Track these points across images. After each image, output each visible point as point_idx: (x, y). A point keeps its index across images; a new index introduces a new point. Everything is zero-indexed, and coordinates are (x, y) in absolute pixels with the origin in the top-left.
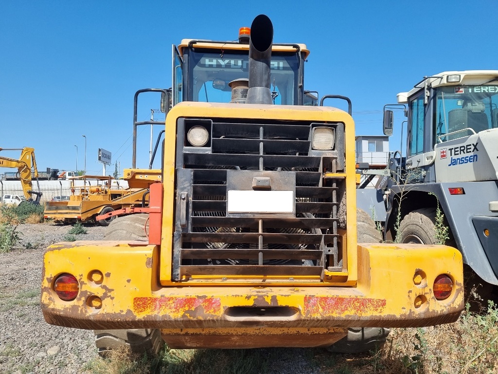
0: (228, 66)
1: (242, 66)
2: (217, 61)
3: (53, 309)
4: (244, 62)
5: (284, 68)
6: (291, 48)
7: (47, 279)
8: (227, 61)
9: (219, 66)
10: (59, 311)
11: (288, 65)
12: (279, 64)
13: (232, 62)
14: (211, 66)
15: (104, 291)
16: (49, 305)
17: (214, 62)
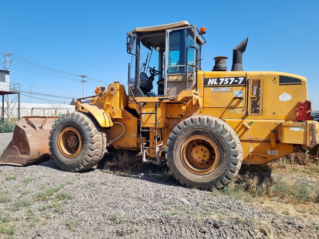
12: (198, 47)
14: (189, 39)
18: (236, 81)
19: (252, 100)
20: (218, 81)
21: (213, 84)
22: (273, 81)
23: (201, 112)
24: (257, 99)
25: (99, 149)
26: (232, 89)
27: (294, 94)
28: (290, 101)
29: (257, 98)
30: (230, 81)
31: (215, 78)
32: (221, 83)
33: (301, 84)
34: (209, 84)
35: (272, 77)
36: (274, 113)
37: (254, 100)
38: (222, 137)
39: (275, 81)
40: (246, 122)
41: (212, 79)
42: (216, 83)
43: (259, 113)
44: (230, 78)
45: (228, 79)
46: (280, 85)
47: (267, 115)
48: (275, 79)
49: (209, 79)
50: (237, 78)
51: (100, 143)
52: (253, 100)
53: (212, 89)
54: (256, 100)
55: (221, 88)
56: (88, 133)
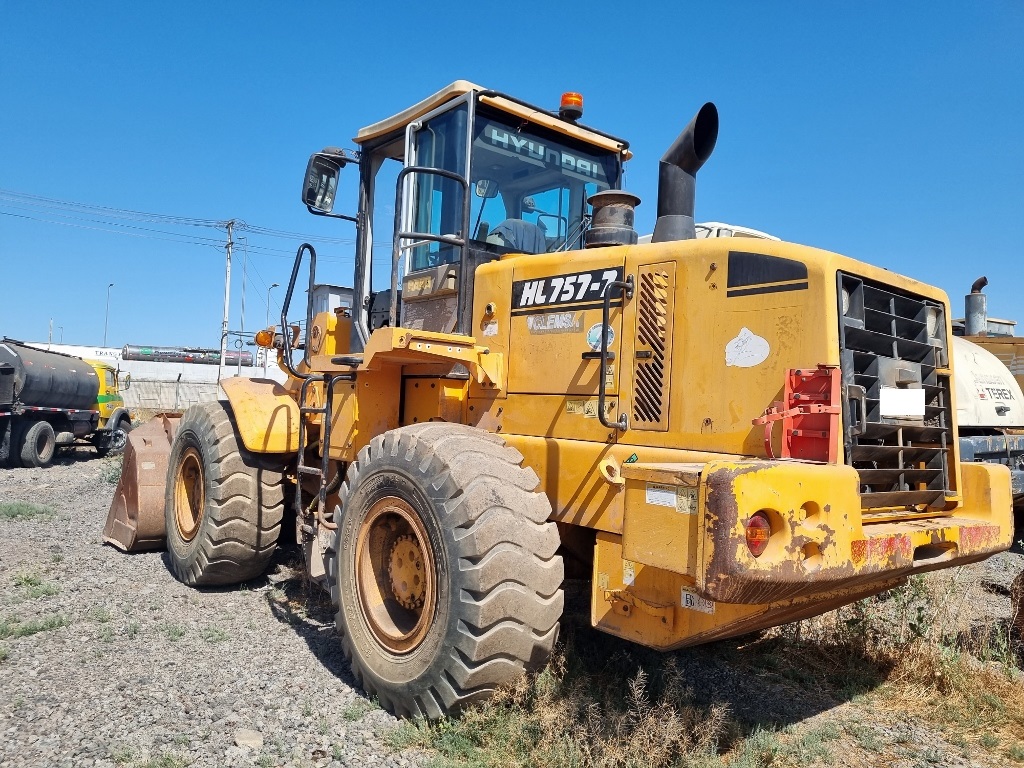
0: (524, 151)
1: (544, 156)
2: (510, 139)
3: (756, 572)
4: (547, 150)
5: (599, 177)
6: (613, 145)
7: (742, 521)
8: (523, 142)
9: (511, 148)
10: (765, 573)
11: (603, 173)
12: (592, 167)
13: (531, 146)
14: (500, 144)
15: (825, 534)
16: (748, 564)
17: (505, 139)
18: (596, 287)
19: (640, 365)
20: (548, 290)
21: (535, 304)
22: (707, 280)
23: (500, 411)
24: (655, 358)
25: (243, 523)
26: (582, 320)
27: (781, 334)
28: (765, 367)
29: (654, 353)
30: (577, 286)
31: (539, 280)
32: (553, 299)
33: (805, 286)
34: (523, 303)
35: (704, 260)
36: (708, 422)
37: (647, 365)
38: (440, 510)
39: (713, 279)
40: (616, 455)
41: (531, 281)
42: (541, 299)
43: (658, 420)
44: (578, 274)
45: (573, 279)
46: (730, 294)
47: (683, 430)
48: (713, 268)
49: (526, 281)
50: (597, 275)
51: (248, 501)
52: (643, 363)
53: (531, 319)
54: (651, 362)
55: (552, 316)
56: (212, 467)
